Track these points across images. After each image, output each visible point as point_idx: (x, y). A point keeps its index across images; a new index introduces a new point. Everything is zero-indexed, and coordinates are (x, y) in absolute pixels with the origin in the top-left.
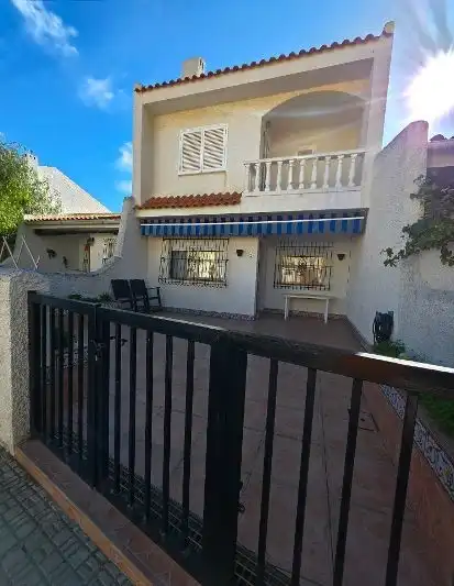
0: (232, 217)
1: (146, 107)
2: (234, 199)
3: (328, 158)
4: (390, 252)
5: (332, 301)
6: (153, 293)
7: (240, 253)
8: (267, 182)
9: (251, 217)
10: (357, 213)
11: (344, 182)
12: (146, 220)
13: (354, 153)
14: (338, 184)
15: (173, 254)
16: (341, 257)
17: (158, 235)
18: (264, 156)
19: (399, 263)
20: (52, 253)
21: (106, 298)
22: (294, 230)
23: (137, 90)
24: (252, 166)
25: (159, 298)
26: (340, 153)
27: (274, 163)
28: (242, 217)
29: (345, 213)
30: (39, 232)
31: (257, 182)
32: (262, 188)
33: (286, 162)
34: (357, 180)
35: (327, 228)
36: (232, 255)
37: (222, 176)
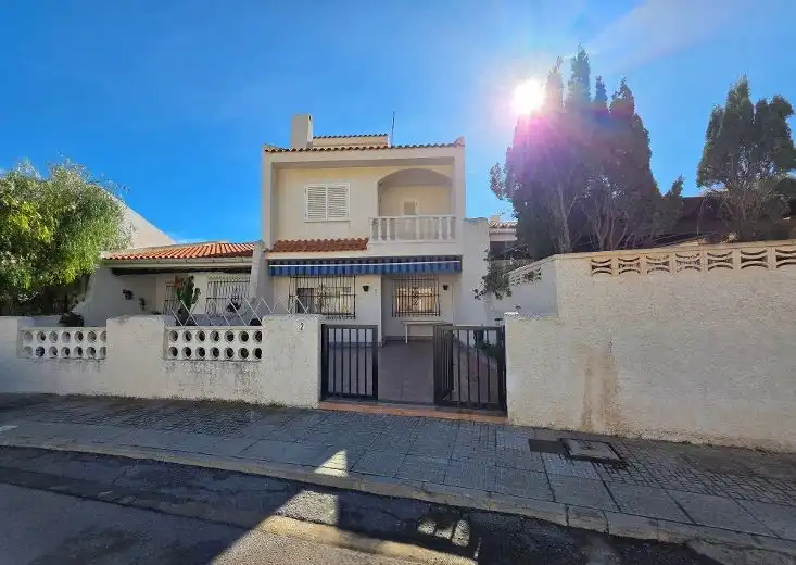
0: (360, 260)
1: (273, 164)
2: (360, 245)
4: (476, 291)
7: (366, 288)
8: (388, 233)
9: (376, 260)
10: (455, 258)
11: (445, 236)
12: (274, 262)
13: (449, 217)
14: (440, 237)
15: (299, 291)
16: (446, 288)
17: (289, 275)
18: (380, 213)
19: (481, 297)
20: (129, 295)
22: (412, 269)
23: (267, 151)
24: (375, 222)
26: (440, 217)
27: (392, 220)
28: (368, 260)
30: (117, 272)
31: (380, 233)
32: (384, 238)
34: (453, 235)
35: (436, 268)
36: (359, 291)
37: (346, 225)
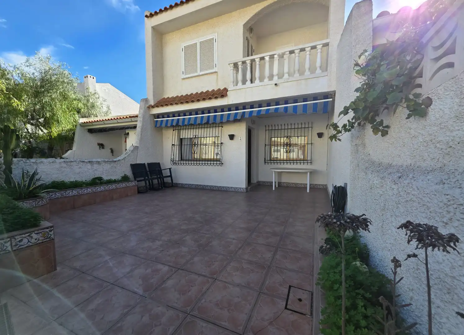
0: (222, 109)
1: (154, 28)
2: (222, 93)
3: (297, 51)
5: (313, 173)
6: (166, 173)
7: (232, 137)
8: (248, 76)
9: (237, 107)
10: (326, 95)
11: (312, 70)
12: (158, 116)
13: (320, 44)
14: (307, 73)
15: (181, 141)
16: (320, 135)
20: (101, 146)
21: (125, 179)
23: (146, 16)
24: (236, 65)
25: (171, 176)
26: (307, 46)
27: (253, 61)
28: (230, 108)
29: (315, 97)
30: (91, 131)
31: (240, 77)
32: (244, 82)
33: (262, 59)
34: (324, 67)
36: (226, 139)
37: (214, 76)
